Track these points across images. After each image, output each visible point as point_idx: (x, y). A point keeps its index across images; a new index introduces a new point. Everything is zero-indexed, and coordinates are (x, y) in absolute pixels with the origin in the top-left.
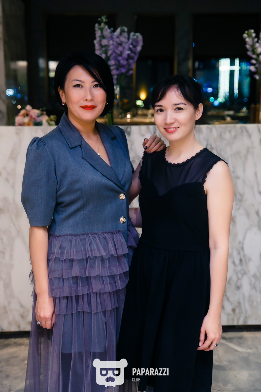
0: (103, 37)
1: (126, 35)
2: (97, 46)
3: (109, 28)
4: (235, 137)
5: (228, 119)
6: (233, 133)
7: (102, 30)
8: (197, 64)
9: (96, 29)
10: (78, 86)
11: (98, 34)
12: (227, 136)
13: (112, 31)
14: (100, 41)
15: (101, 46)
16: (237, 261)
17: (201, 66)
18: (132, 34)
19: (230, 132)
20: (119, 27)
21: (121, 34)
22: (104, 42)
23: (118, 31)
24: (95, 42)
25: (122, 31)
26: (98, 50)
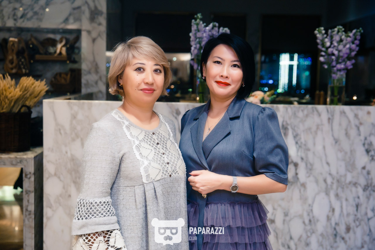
0: (198, 30)
1: (216, 29)
2: (192, 38)
3: (203, 23)
4: (307, 116)
5: (296, 103)
6: (306, 112)
7: (198, 24)
8: (263, 58)
9: (192, 24)
10: (218, 62)
11: (194, 28)
12: (300, 114)
13: (205, 26)
14: (195, 34)
15: (196, 38)
16: (307, 222)
17: (267, 60)
18: (221, 28)
19: (303, 111)
20: (211, 23)
21: (213, 28)
22: (199, 35)
23: (211, 25)
24: (191, 34)
25: (214, 26)
26: (192, 41)
